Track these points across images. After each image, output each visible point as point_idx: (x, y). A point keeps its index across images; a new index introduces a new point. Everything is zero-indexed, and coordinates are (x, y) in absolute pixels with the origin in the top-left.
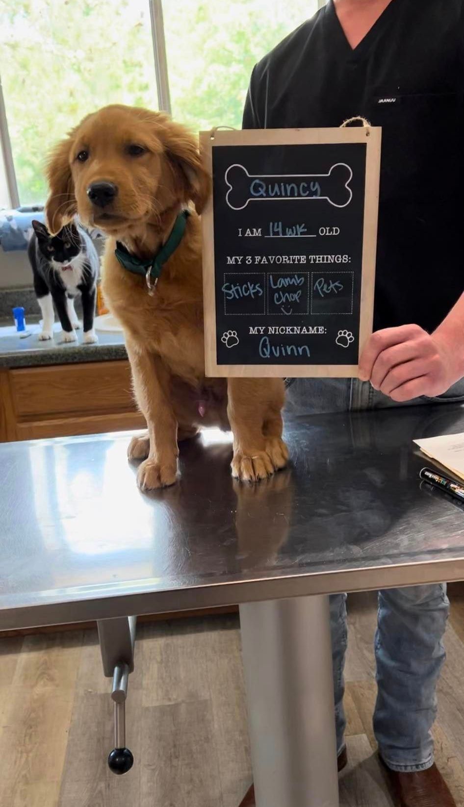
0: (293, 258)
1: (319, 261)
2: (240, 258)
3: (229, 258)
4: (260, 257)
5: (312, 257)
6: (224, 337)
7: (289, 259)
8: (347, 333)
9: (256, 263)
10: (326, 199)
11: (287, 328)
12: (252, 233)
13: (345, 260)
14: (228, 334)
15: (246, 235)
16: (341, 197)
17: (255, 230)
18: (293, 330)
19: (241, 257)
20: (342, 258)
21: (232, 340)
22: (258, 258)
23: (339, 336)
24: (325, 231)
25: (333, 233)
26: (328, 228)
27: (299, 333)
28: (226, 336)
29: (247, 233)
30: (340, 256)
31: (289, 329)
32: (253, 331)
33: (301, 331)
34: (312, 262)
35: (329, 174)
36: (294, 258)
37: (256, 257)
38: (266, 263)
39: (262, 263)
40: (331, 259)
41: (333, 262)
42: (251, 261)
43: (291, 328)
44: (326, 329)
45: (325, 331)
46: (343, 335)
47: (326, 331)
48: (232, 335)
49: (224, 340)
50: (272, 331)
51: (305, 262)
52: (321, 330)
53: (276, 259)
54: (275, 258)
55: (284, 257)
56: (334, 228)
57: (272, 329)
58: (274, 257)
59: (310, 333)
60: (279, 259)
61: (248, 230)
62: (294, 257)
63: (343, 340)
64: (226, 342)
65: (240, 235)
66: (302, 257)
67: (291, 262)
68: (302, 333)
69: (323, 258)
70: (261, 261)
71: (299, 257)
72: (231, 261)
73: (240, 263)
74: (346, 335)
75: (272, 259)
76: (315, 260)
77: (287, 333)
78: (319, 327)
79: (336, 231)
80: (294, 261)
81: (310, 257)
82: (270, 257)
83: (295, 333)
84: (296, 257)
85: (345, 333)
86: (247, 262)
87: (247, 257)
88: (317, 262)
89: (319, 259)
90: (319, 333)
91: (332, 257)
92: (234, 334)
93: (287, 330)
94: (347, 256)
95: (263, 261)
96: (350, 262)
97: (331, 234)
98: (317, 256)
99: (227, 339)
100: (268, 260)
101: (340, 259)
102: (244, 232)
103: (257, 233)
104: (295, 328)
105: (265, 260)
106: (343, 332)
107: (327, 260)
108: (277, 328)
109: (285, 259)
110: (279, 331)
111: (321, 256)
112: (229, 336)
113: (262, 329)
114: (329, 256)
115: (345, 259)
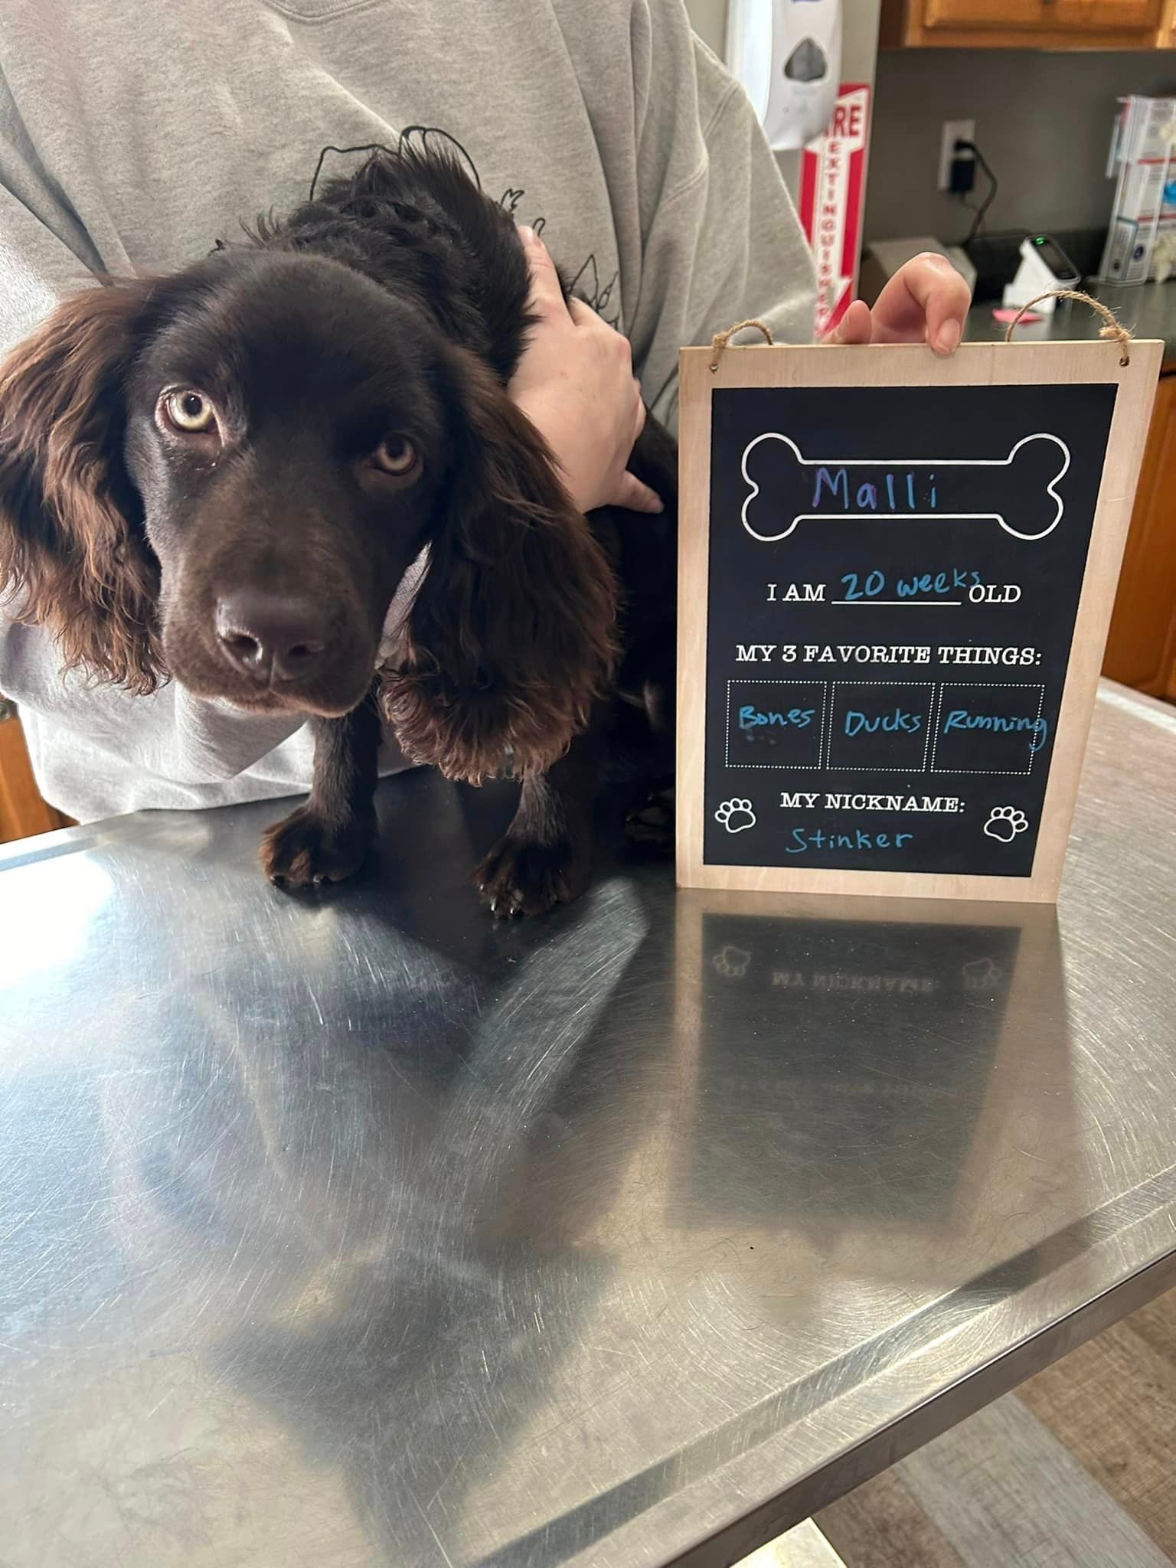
0: (897, 651)
1: (963, 659)
2: (767, 650)
3: (741, 648)
4: (817, 648)
5: (946, 649)
6: (722, 811)
7: (889, 653)
8: (1014, 813)
9: (808, 659)
10: (996, 520)
11: (871, 797)
12: (802, 594)
13: (1026, 660)
14: (730, 805)
15: (787, 599)
16: (1035, 514)
17: (809, 587)
18: (883, 803)
19: (771, 648)
20: (1019, 653)
21: (738, 819)
22: (811, 651)
23: (994, 818)
24: (984, 594)
25: (1003, 598)
26: (991, 588)
27: (897, 808)
28: (727, 808)
29: (789, 593)
30: (1015, 650)
31: (874, 802)
32: (790, 801)
33: (903, 803)
34: (945, 661)
35: (1009, 461)
36: (900, 652)
37: (808, 648)
38: (832, 660)
39: (822, 660)
40: (992, 655)
41: (995, 662)
42: (795, 656)
43: (879, 797)
44: (962, 804)
45: (960, 807)
46: (1001, 816)
47: (963, 807)
48: (741, 808)
49: (722, 816)
50: (833, 801)
51: (927, 661)
52: (952, 804)
53: (857, 653)
54: (854, 651)
55: (876, 648)
56: (1008, 588)
57: (836, 799)
58: (851, 648)
59: (925, 809)
60: (862, 654)
61: (793, 587)
62: (901, 648)
63: (1003, 827)
64: (726, 821)
65: (772, 599)
66: (920, 649)
67: (893, 660)
68: (906, 809)
69: (973, 653)
70: (818, 655)
71: (913, 649)
72: (745, 654)
73: (767, 659)
74: (1010, 818)
75: (846, 654)
76: (951, 657)
77: (870, 807)
78: (948, 799)
79: (1012, 594)
80: (899, 657)
81: (940, 649)
82: (842, 648)
83: (889, 808)
84: (907, 649)
85: (1008, 813)
86: (784, 657)
87: (786, 648)
88: (957, 661)
89: (963, 655)
90: (947, 810)
91: (995, 652)
92: (745, 806)
93: (871, 803)
94: (1032, 650)
95: (824, 655)
96: (1038, 663)
97: (998, 600)
98: (959, 649)
99: (728, 815)
100: (836, 654)
101: (1015, 657)
102: (781, 592)
103: (815, 594)
104: (890, 798)
105: (830, 655)
106: (1003, 811)
107: (982, 658)
108: (847, 797)
109: (879, 654)
110: (850, 804)
111: (969, 650)
112: (733, 809)
113: (811, 799)
114: (989, 650)
115: (1027, 656)
